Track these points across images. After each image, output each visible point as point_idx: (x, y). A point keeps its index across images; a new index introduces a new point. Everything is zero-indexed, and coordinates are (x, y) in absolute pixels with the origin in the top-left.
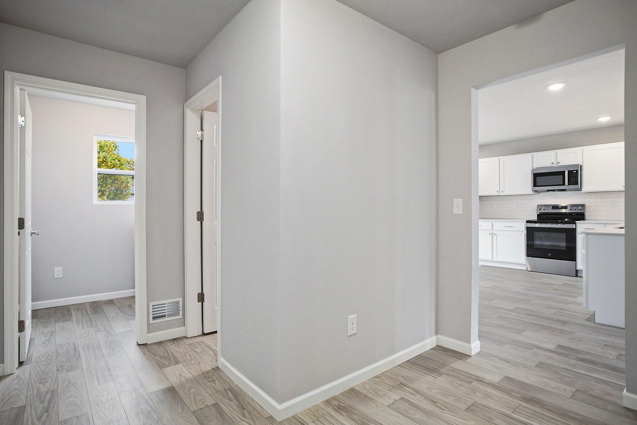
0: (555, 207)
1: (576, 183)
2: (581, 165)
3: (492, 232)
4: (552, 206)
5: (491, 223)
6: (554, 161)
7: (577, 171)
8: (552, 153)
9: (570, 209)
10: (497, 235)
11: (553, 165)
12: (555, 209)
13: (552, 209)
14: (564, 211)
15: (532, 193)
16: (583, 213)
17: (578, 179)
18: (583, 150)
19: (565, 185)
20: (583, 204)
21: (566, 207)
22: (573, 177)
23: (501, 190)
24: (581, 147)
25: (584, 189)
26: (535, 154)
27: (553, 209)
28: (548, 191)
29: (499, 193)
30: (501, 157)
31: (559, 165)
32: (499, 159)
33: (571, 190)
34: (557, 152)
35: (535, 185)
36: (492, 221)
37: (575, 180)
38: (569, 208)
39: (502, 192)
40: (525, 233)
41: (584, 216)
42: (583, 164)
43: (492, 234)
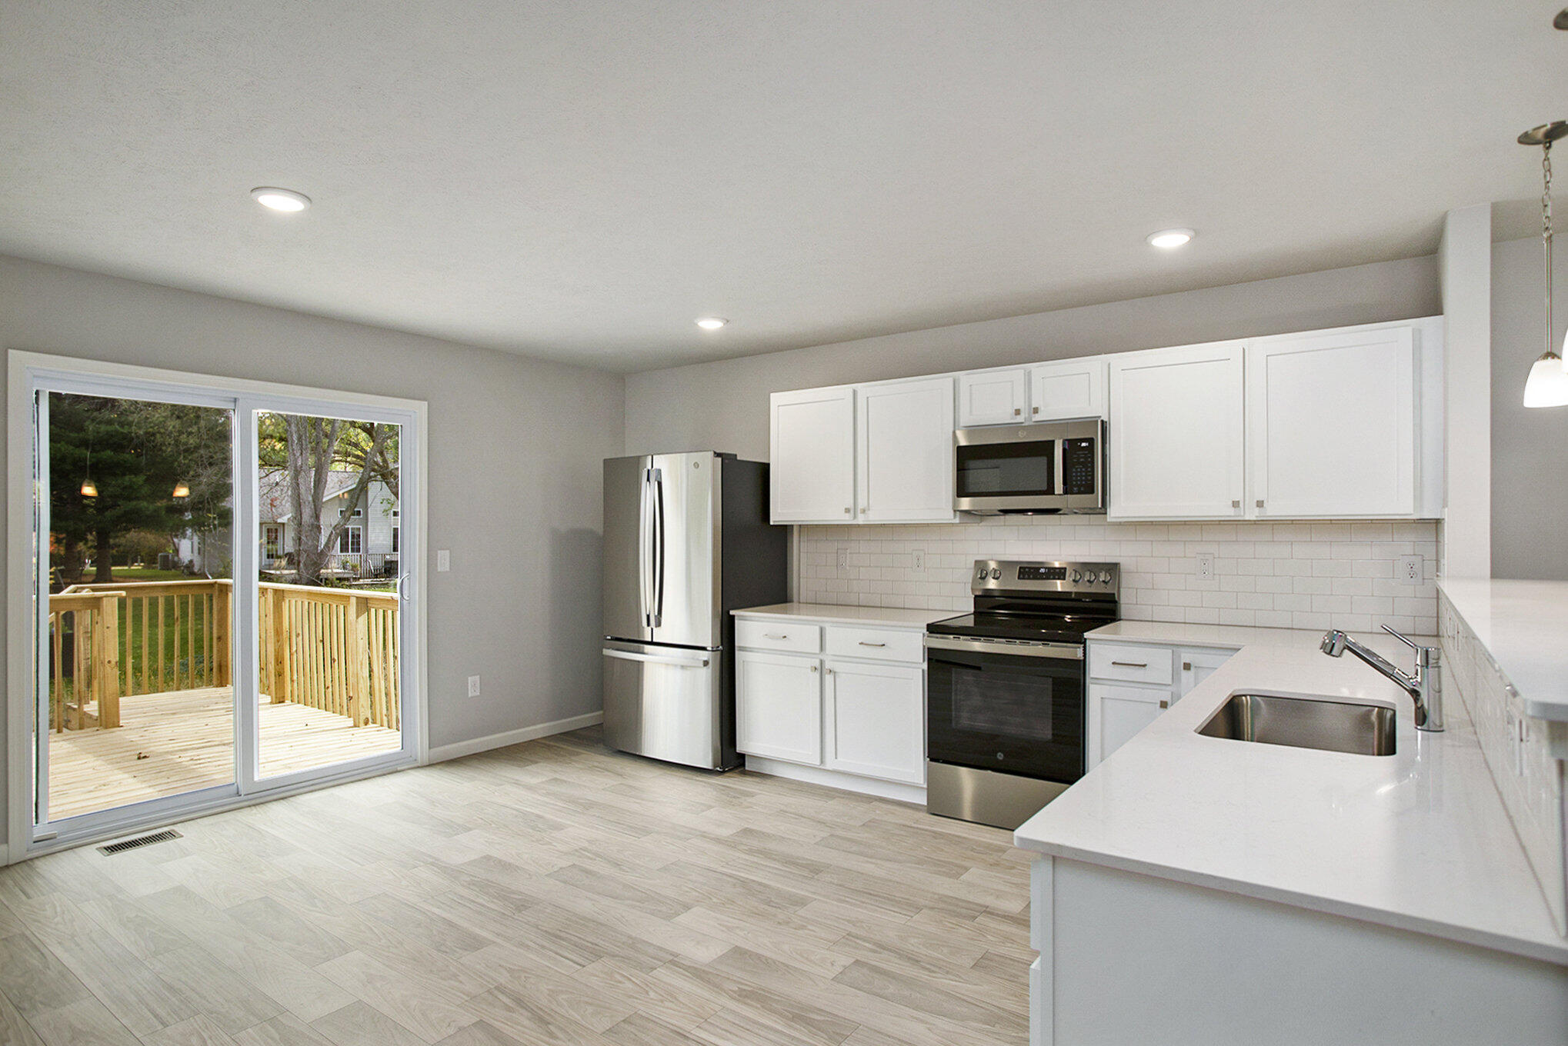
0: (1029, 571)
1: (1090, 489)
2: (1102, 421)
3: (822, 662)
4: (1020, 568)
5: (817, 629)
6: (1020, 404)
7: (1091, 441)
8: (1015, 374)
9: (1074, 581)
10: (835, 673)
11: (1020, 419)
12: (1029, 578)
13: (1019, 578)
14: (1059, 586)
15: (955, 516)
16: (1114, 594)
17: (1093, 474)
18: (1109, 364)
19: (1053, 493)
20: (1114, 561)
21: (1060, 573)
22: (1079, 463)
23: (862, 503)
24: (1103, 356)
25: (1115, 512)
26: (962, 376)
27: (1024, 578)
28: (1006, 512)
29: (855, 517)
30: (858, 386)
31: (1037, 417)
32: (855, 392)
33: (1076, 513)
34: (1030, 372)
35: (962, 491)
36: (823, 622)
37: (1086, 476)
38: (1070, 576)
39: (864, 511)
40: (923, 671)
41: (1116, 606)
42: (1109, 418)
43: (821, 670)
